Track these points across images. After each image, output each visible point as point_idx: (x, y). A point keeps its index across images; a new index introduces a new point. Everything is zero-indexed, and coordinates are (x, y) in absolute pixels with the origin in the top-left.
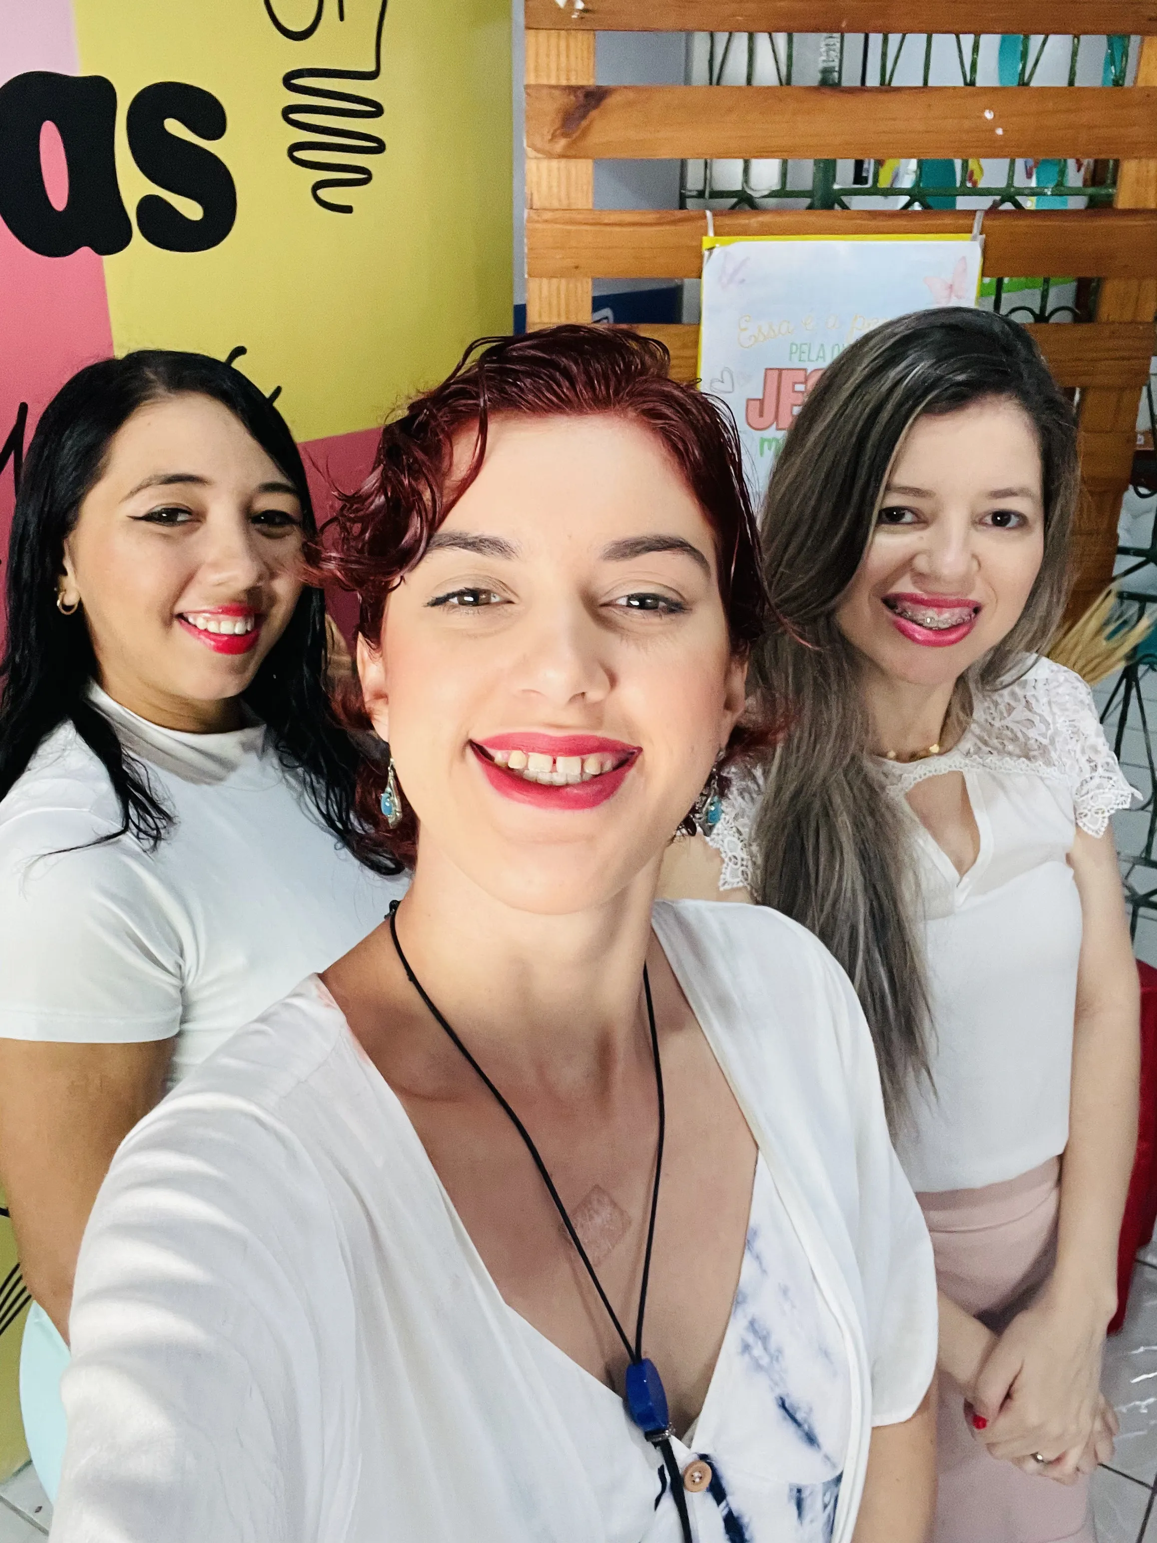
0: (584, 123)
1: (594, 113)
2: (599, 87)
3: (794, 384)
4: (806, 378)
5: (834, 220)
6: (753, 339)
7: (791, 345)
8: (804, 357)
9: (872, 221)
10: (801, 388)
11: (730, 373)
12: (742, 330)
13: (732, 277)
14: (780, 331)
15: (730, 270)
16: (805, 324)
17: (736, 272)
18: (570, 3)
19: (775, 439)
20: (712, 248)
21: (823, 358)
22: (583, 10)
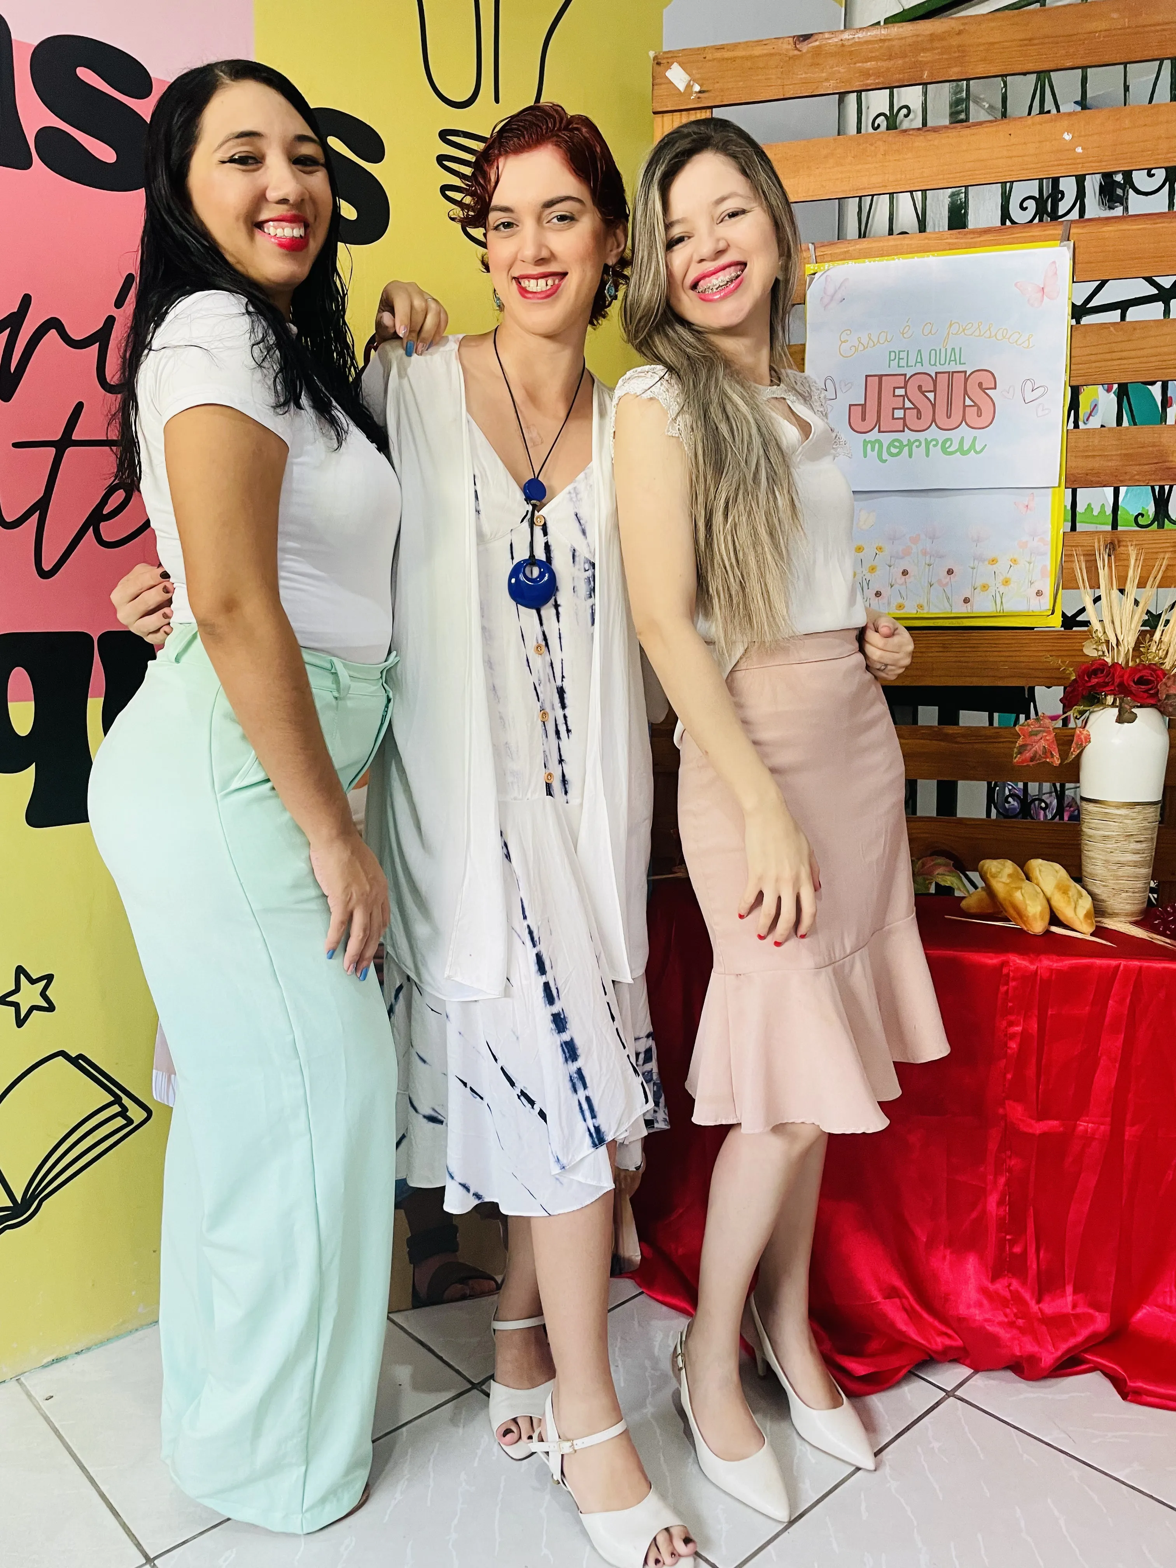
3: (895, 388)
4: (906, 382)
5: (926, 241)
6: (853, 349)
7: (890, 352)
8: (903, 363)
9: (962, 238)
10: (901, 392)
11: (833, 380)
12: (842, 342)
13: (833, 296)
14: (878, 341)
15: (831, 291)
16: (903, 334)
17: (836, 292)
18: (689, 86)
19: (878, 441)
20: (814, 274)
21: (921, 362)
22: (700, 92)
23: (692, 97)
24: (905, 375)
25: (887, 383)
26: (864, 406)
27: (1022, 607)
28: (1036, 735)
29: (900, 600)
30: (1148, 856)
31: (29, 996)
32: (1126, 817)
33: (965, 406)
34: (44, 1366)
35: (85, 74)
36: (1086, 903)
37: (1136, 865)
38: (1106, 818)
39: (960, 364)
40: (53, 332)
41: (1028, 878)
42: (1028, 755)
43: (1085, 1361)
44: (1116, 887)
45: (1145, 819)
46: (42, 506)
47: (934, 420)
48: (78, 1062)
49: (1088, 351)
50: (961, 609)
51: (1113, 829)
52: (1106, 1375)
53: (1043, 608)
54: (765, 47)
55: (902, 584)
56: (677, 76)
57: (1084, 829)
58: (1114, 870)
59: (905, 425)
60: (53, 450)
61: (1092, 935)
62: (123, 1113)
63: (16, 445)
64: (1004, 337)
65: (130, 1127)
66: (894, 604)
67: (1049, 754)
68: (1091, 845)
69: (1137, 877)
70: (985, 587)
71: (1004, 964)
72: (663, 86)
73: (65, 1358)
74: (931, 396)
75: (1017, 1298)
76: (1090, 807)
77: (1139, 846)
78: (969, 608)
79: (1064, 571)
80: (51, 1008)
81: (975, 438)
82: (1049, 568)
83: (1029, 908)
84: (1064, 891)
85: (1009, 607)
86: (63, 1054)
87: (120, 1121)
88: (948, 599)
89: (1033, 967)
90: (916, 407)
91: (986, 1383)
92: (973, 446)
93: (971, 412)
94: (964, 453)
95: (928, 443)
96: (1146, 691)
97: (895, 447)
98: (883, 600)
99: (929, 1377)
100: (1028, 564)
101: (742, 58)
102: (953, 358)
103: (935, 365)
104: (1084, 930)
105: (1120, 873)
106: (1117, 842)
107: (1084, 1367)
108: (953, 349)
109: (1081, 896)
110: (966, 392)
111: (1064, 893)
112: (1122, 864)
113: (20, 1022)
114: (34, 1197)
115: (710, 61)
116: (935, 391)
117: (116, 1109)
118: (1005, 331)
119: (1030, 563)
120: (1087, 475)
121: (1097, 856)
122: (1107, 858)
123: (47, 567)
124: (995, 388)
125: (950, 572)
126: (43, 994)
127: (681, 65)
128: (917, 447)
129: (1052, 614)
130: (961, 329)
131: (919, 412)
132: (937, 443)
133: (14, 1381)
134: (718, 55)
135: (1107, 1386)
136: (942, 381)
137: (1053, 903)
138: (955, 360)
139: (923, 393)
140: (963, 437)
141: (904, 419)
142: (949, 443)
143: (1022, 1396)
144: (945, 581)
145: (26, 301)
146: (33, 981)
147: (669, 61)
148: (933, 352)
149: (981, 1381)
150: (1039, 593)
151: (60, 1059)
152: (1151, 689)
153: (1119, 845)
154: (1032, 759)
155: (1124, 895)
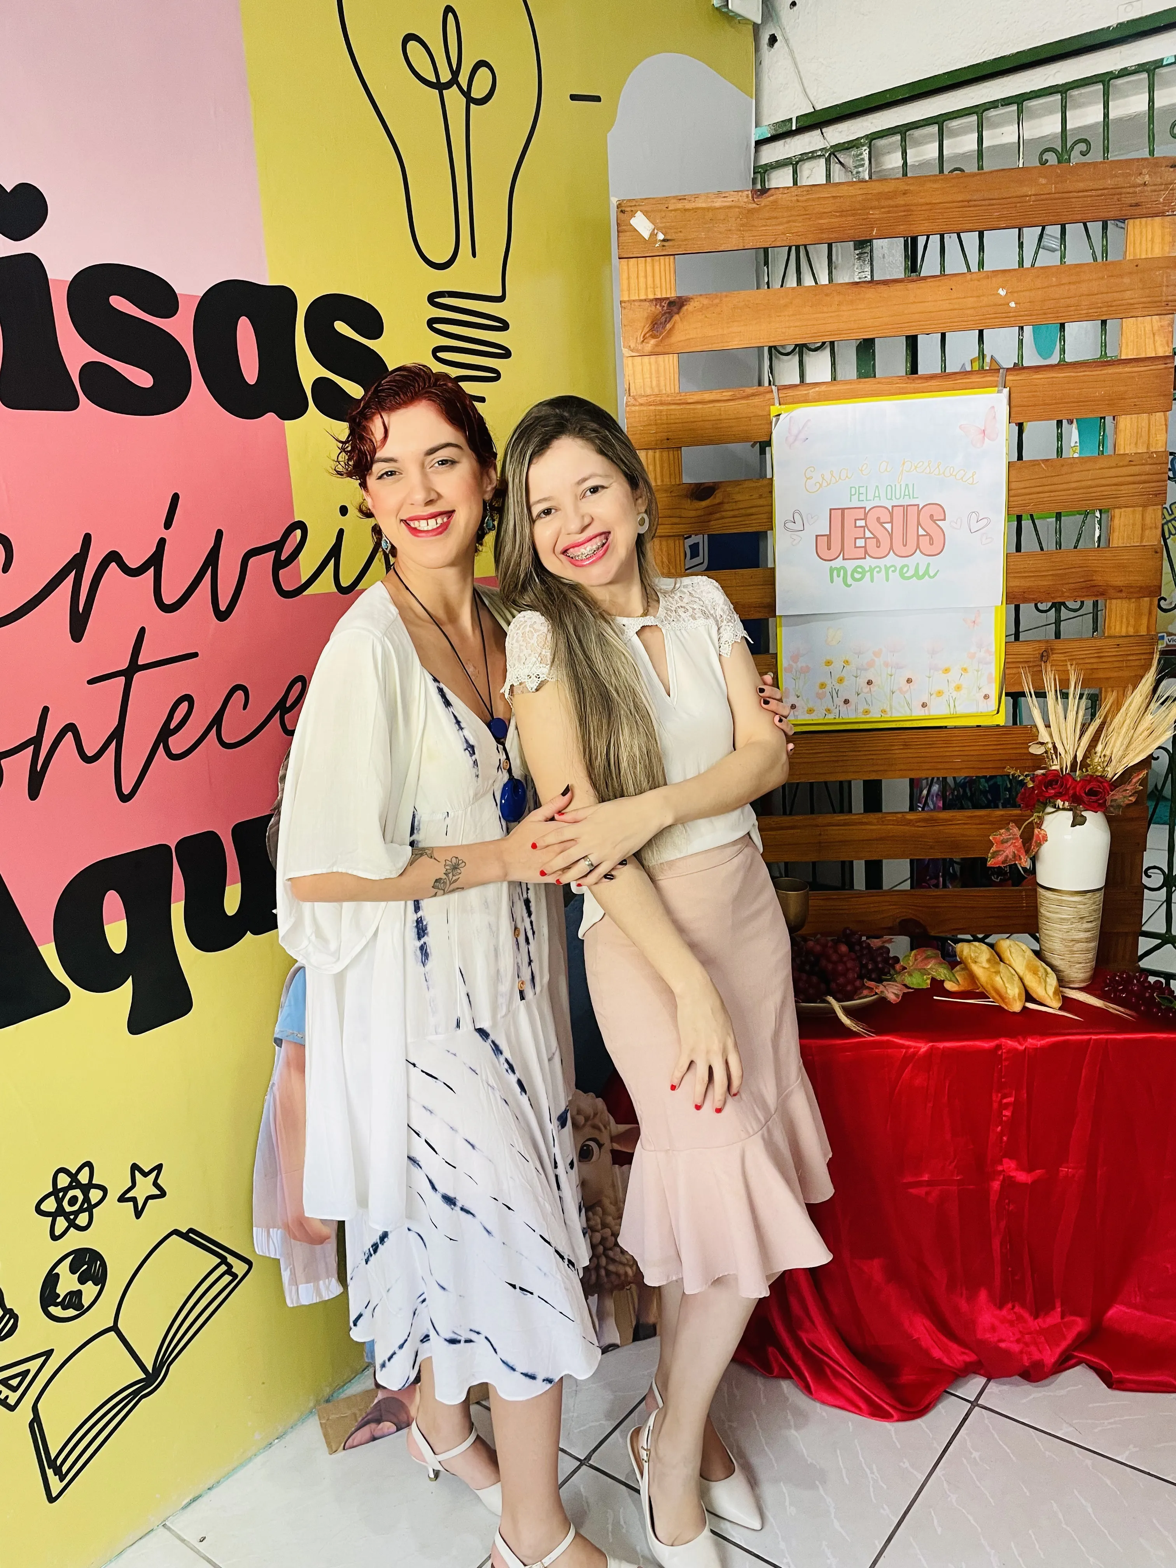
0: (668, 326)
1: (676, 317)
2: (680, 298)
3: (856, 520)
4: (866, 515)
5: (879, 385)
6: (818, 485)
7: (851, 488)
8: (862, 497)
9: (911, 383)
10: (862, 523)
11: (800, 515)
12: (808, 479)
13: (797, 436)
14: (840, 478)
15: (795, 431)
16: (861, 470)
17: (800, 432)
18: (653, 235)
19: (843, 568)
20: (779, 415)
21: (879, 497)
22: (664, 240)
23: (657, 245)
24: (865, 508)
25: (849, 517)
26: (829, 536)
27: (972, 710)
28: (1007, 842)
29: (866, 707)
30: (1097, 932)
31: (144, 1187)
32: (1080, 903)
33: (918, 536)
34: (183, 1508)
35: (118, 303)
36: (1052, 981)
37: (1088, 940)
38: (1060, 903)
39: (913, 498)
40: (113, 565)
41: (1001, 960)
42: (1001, 858)
43: (1074, 1357)
44: (1072, 960)
45: (1094, 903)
46: (117, 734)
47: (891, 548)
48: (190, 1236)
49: (1022, 485)
50: (919, 712)
51: (1067, 913)
52: (1091, 1367)
53: (990, 710)
54: (725, 199)
55: (867, 693)
56: (642, 224)
57: (1042, 911)
58: (1069, 946)
59: (866, 552)
60: (123, 679)
61: (1060, 1009)
62: (229, 1271)
63: (91, 682)
64: (951, 475)
65: (236, 1280)
66: (860, 710)
67: (1018, 858)
68: (1049, 926)
69: (1088, 951)
70: (940, 693)
71: (999, 1047)
72: (628, 234)
73: (200, 1496)
74: (888, 526)
75: (1020, 1318)
76: (1048, 894)
77: (1090, 925)
78: (926, 711)
79: (1007, 676)
80: (163, 1194)
81: (929, 564)
82: (994, 676)
83: (1009, 991)
84: (1035, 972)
85: (960, 710)
86: (176, 1232)
87: (227, 1278)
88: (908, 704)
89: (1021, 1048)
90: (875, 537)
91: (1000, 1388)
92: (926, 572)
93: (924, 541)
94: (920, 578)
95: (887, 569)
96: (1096, 802)
97: (858, 573)
98: (852, 706)
99: (956, 1391)
100: (976, 673)
101: (703, 209)
102: (907, 493)
103: (891, 499)
104: (1053, 1006)
105: (1075, 949)
106: (1072, 923)
107: (1073, 1361)
108: (907, 485)
109: (1047, 973)
110: (919, 524)
111: (1034, 974)
112: (1078, 941)
113: (138, 1214)
114: (162, 1364)
115: (671, 211)
116: (891, 522)
117: (223, 1268)
118: (952, 469)
119: (978, 671)
120: (1024, 592)
121: (1055, 935)
122: (1064, 937)
123: (126, 791)
124: (944, 520)
125: (909, 681)
126: (156, 1184)
127: (646, 214)
128: (878, 572)
129: (998, 713)
130: (913, 467)
131: (878, 541)
132: (896, 569)
133: (161, 1529)
134: (680, 205)
135: (1093, 1378)
136: (898, 514)
137: (1027, 982)
138: (909, 495)
139: (881, 524)
140: (918, 564)
141: (865, 547)
142: (905, 569)
143: (1031, 1397)
144: (905, 689)
145: (87, 539)
146: (145, 1174)
147: (633, 209)
148: (889, 488)
149: (994, 1387)
150: (986, 697)
151: (174, 1236)
152: (1099, 800)
153: (1074, 926)
154: (1004, 862)
155: (1078, 966)
